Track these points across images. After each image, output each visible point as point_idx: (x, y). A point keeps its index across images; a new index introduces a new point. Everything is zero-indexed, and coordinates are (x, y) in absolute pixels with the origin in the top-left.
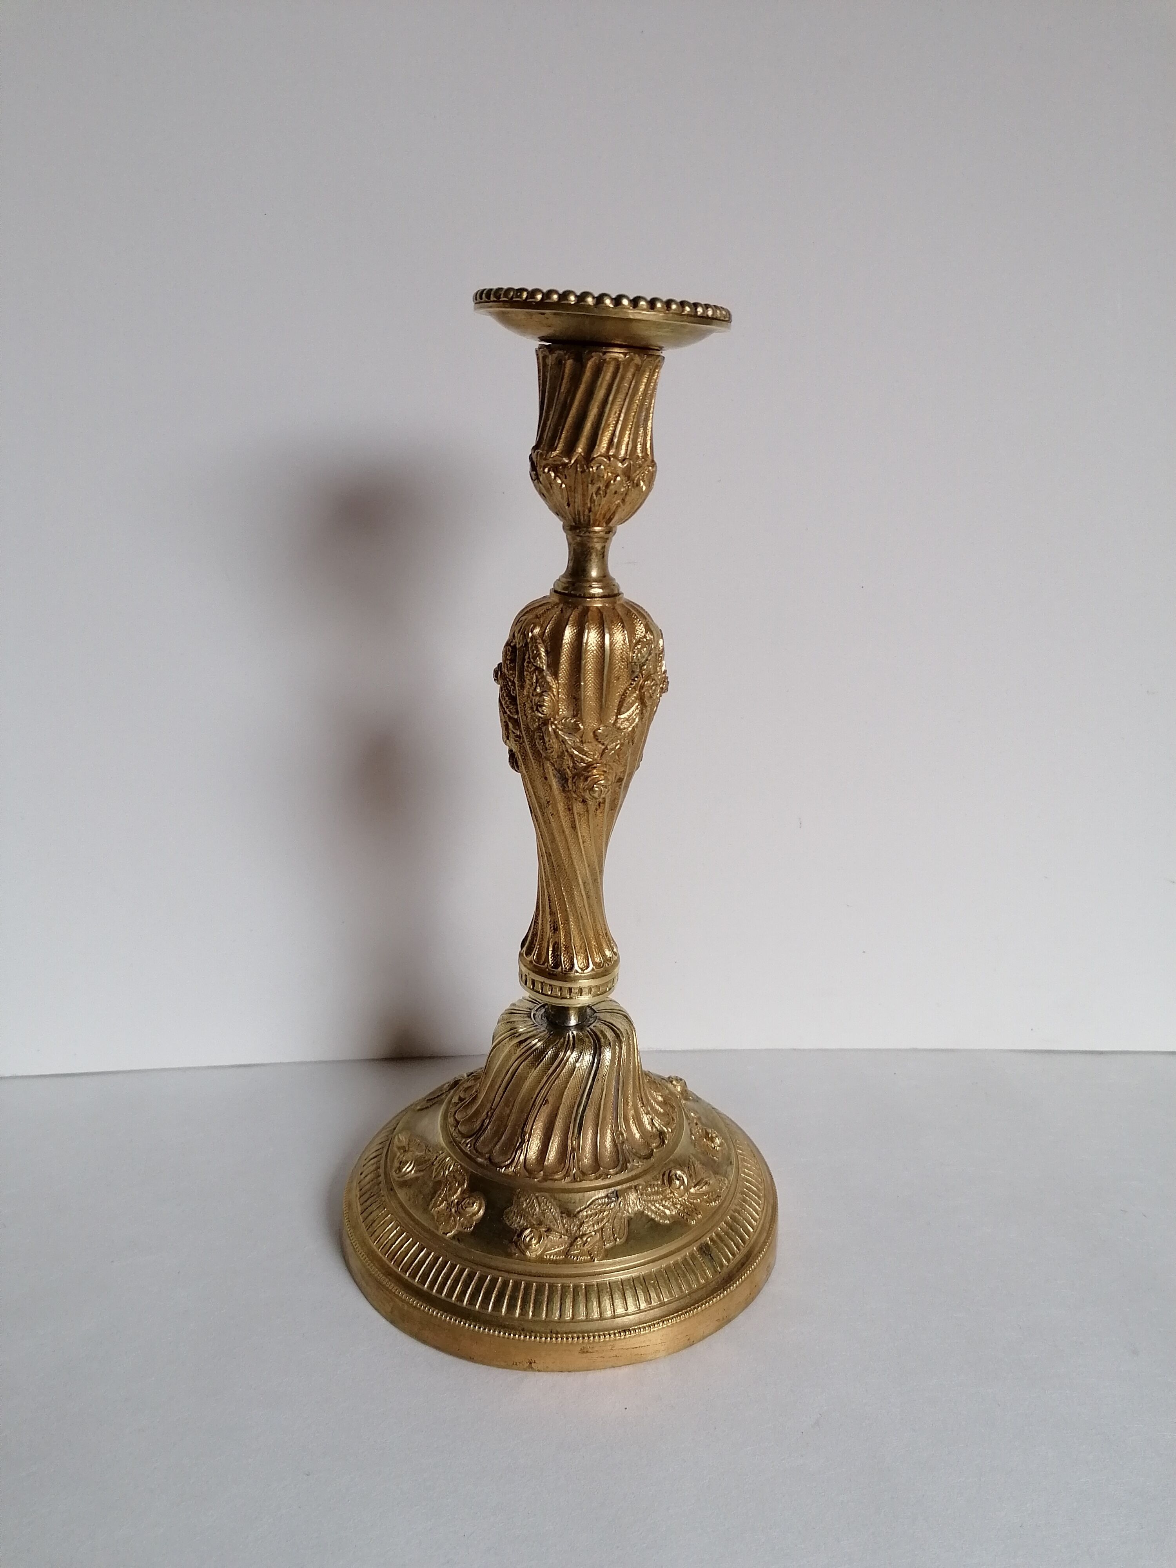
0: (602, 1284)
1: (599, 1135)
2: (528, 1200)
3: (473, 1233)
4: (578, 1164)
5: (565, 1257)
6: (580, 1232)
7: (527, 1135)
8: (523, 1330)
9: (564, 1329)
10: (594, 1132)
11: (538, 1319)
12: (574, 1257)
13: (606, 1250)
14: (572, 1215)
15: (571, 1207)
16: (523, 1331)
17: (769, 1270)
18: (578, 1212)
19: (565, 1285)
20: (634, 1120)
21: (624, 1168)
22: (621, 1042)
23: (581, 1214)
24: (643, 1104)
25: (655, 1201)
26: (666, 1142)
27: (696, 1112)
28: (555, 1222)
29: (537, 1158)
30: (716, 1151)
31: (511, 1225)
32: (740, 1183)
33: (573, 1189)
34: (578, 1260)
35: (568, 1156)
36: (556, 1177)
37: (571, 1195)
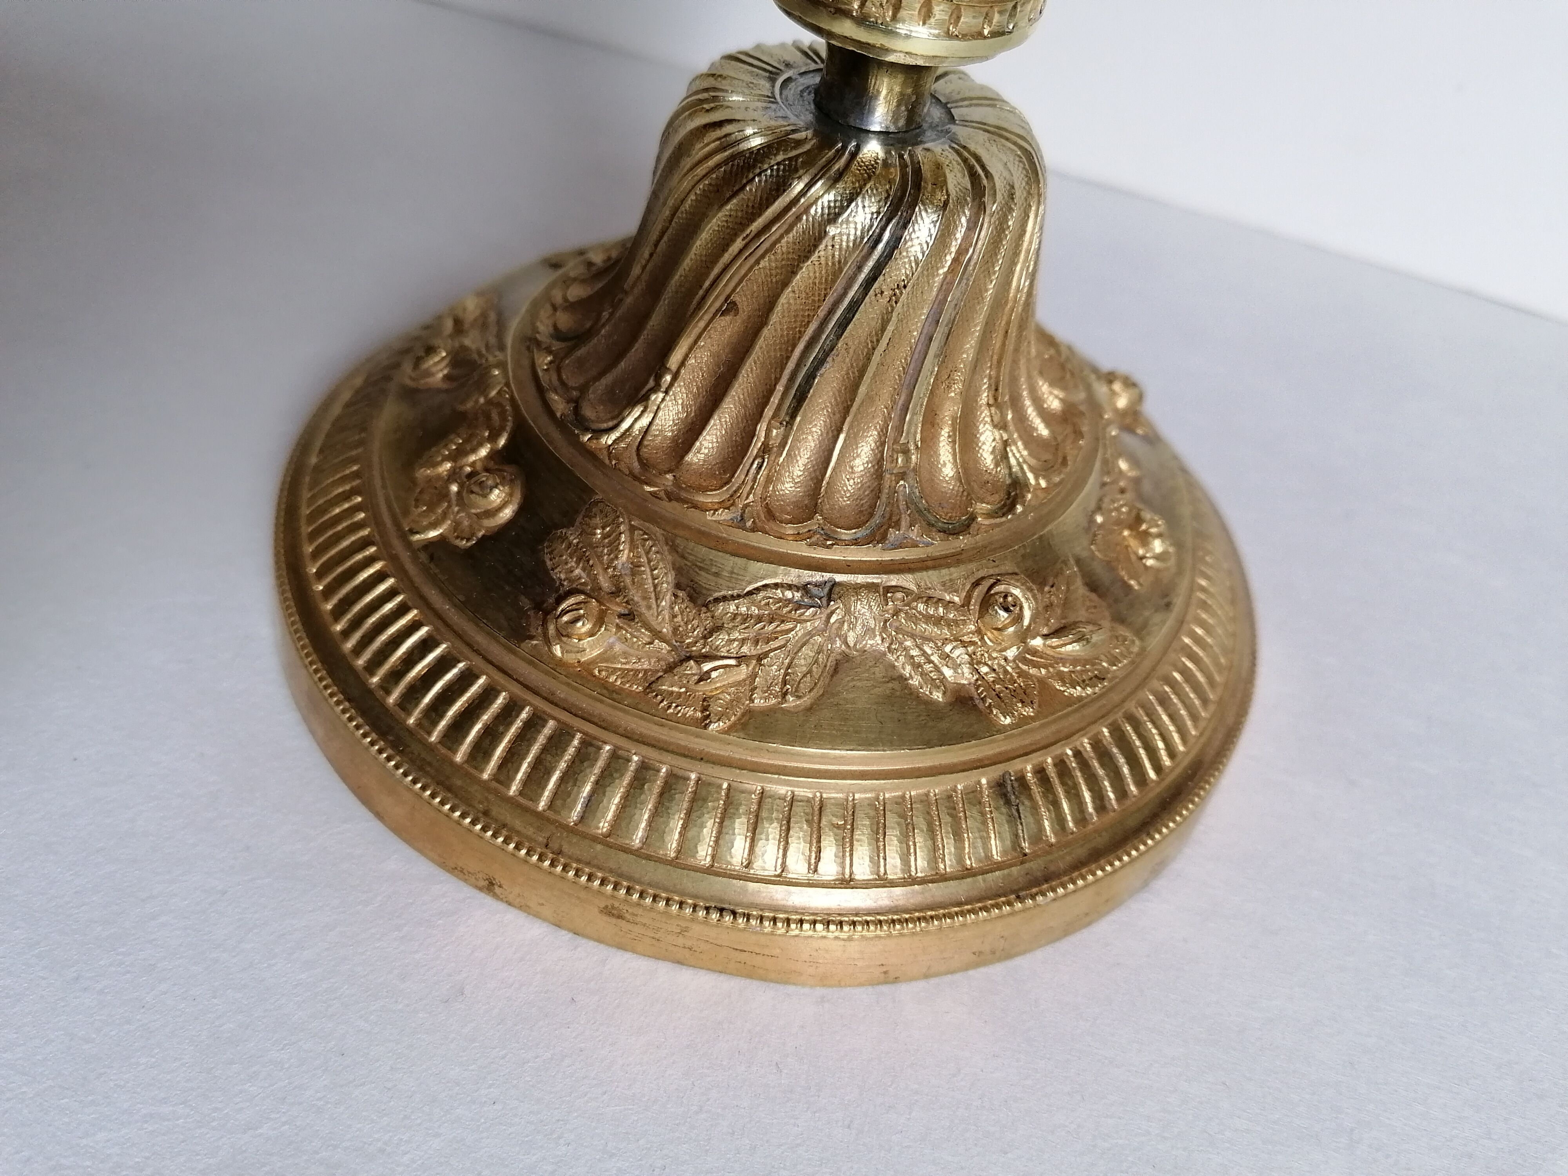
0: (710, 784)
1: (842, 437)
2: (608, 529)
3: (469, 551)
4: (766, 487)
5: (645, 690)
6: (704, 646)
7: (668, 378)
8: (486, 813)
9: (576, 852)
10: (833, 424)
11: (529, 804)
12: (662, 701)
13: (750, 713)
14: (699, 602)
15: (704, 579)
16: (485, 816)
17: (1156, 871)
18: (717, 600)
19: (620, 752)
20: (954, 430)
21: (877, 537)
22: (980, 208)
23: (721, 606)
24: (996, 399)
25: (929, 639)
26: (1019, 508)
27: (1134, 461)
28: (653, 601)
29: (674, 439)
30: (1142, 567)
31: (553, 569)
32: (1172, 656)
33: (726, 541)
34: (671, 711)
35: (748, 460)
36: (701, 498)
37: (713, 554)
